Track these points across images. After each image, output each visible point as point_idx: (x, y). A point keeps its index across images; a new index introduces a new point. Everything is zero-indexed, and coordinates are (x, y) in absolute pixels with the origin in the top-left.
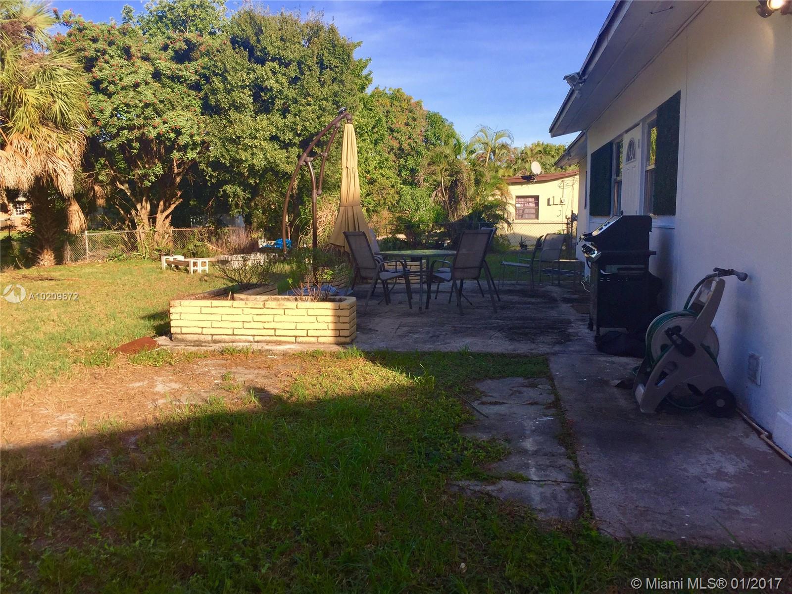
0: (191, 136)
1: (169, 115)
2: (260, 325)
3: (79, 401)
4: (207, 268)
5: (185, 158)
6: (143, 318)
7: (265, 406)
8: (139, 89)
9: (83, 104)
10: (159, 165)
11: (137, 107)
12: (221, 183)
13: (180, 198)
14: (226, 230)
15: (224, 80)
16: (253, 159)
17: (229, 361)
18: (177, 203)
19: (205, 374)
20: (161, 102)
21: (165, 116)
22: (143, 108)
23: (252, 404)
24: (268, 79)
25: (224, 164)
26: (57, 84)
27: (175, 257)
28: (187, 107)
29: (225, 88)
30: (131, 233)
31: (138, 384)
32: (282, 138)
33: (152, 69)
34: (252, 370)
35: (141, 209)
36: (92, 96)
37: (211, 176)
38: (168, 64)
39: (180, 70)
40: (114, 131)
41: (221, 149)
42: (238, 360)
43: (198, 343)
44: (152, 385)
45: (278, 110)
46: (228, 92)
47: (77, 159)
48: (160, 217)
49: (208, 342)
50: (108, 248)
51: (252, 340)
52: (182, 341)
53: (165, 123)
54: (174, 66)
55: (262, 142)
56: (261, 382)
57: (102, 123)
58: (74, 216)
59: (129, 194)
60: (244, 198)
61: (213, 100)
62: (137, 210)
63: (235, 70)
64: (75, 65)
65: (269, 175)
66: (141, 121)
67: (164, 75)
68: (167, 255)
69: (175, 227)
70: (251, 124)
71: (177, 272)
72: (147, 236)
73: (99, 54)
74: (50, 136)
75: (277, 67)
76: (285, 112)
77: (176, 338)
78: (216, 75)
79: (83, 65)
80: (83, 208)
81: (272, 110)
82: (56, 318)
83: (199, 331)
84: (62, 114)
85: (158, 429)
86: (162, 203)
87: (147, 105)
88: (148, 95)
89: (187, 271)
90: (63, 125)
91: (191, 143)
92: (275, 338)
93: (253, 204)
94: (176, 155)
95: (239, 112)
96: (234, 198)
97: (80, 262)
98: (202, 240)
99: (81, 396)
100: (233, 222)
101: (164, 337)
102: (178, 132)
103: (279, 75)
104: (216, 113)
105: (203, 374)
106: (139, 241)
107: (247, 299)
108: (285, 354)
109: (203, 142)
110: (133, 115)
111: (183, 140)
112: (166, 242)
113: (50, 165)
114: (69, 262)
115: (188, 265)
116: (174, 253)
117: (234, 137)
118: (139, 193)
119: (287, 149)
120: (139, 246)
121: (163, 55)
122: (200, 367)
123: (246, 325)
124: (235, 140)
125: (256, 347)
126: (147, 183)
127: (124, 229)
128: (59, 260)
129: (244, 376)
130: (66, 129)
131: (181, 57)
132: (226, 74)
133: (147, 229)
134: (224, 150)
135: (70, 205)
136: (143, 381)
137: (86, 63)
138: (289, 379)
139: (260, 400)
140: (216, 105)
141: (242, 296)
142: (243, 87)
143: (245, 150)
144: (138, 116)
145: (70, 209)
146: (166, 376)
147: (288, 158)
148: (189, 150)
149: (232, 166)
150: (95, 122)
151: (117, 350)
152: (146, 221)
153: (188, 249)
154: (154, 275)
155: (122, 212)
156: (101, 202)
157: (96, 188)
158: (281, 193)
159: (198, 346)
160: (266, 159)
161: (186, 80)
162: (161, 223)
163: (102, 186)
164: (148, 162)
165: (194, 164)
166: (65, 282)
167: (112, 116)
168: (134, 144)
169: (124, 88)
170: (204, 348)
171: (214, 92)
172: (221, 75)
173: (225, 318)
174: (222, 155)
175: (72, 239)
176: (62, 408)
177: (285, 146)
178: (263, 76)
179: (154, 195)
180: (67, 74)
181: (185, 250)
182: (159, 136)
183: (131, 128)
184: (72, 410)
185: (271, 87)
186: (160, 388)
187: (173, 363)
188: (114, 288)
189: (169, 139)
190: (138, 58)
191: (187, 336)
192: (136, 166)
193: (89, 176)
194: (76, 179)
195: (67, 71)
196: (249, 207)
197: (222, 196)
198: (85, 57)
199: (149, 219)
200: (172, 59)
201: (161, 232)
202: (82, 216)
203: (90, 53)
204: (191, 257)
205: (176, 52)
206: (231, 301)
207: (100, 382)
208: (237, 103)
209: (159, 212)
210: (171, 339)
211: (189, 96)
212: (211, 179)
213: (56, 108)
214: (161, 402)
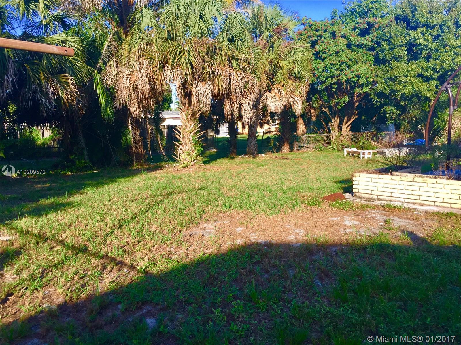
0: (367, 78)
1: (354, 68)
2: (410, 192)
3: (305, 223)
4: (371, 156)
5: (362, 92)
6: (335, 182)
7: (415, 243)
8: (339, 54)
9: (309, 66)
10: (347, 96)
11: (337, 64)
12: (382, 105)
13: (357, 115)
14: (383, 133)
15: (389, 42)
16: (404, 89)
17: (388, 212)
18: (355, 118)
19: (374, 218)
20: (351, 60)
21: (352, 68)
22: (340, 65)
23: (406, 241)
24: (419, 38)
25: (385, 94)
26: (298, 56)
27: (352, 149)
28: (365, 62)
29: (390, 48)
30: (328, 135)
31: (335, 219)
32: (426, 75)
33: (347, 42)
34: (404, 220)
35: (334, 122)
36: (313, 61)
37: (377, 102)
38: (356, 38)
39: (363, 41)
40: (324, 79)
41: (384, 85)
42: (394, 213)
43: (369, 200)
44: (343, 221)
45: (423, 58)
46: (392, 49)
47: (304, 96)
48: (344, 126)
49: (375, 199)
50: (316, 143)
51: (404, 201)
52: (359, 197)
53: (352, 72)
54: (359, 38)
55: (411, 79)
56: (411, 228)
57: (317, 76)
58: (300, 126)
59: (328, 114)
60: (396, 114)
61: (382, 56)
62: (332, 122)
63: (397, 36)
64: (307, 45)
65: (415, 99)
66: (339, 72)
67: (353, 44)
68: (346, 148)
69: (353, 132)
70: (405, 68)
71: (353, 158)
72: (337, 137)
73: (319, 38)
74: (292, 85)
75: (425, 30)
76: (428, 58)
77: (356, 195)
78: (384, 40)
79: (310, 45)
80: (304, 122)
81: (419, 58)
82: (291, 178)
83: (370, 192)
84: (299, 72)
85: (347, 246)
86: (346, 118)
87: (342, 63)
88: (343, 57)
89: (359, 157)
90: (298, 78)
91: (366, 82)
92: (419, 202)
93: (402, 117)
94: (357, 90)
95: (398, 61)
96: (390, 114)
97: (301, 151)
98: (368, 140)
99: (306, 221)
100: (387, 129)
101: (348, 194)
102: (359, 77)
103: (426, 35)
104: (382, 63)
105: (372, 218)
106: (332, 140)
107: (401, 175)
108: (426, 212)
109: (373, 81)
110: (334, 70)
111: (361, 81)
112: (346, 141)
113: (291, 100)
114: (296, 150)
115: (359, 154)
116: (351, 147)
117: (393, 77)
118: (334, 113)
119: (428, 82)
120: (332, 142)
121: (354, 33)
122: (371, 214)
123: (400, 191)
124: (393, 78)
125: (406, 205)
126: (339, 107)
127: (324, 133)
128: (291, 149)
129: (398, 222)
130: (300, 80)
131: (364, 33)
132: (391, 39)
133: (337, 133)
134: (386, 85)
135: (299, 120)
136: (337, 217)
137: (312, 43)
138: (431, 228)
139: (412, 239)
140: (383, 58)
141: (397, 173)
142: (401, 46)
143: (400, 84)
144: (336, 70)
145: (298, 122)
146: (351, 216)
147: (428, 87)
148: (365, 87)
149: (390, 95)
150: (314, 75)
151: (324, 198)
152: (336, 128)
153: (359, 145)
154: (340, 159)
155: (324, 124)
156: (314, 118)
157: (312, 111)
158: (422, 110)
159: (368, 201)
160: (413, 89)
161: (366, 46)
162: (344, 129)
163: (315, 110)
164: (340, 96)
165: (367, 94)
166: (294, 160)
167: (323, 71)
168: (334, 86)
169: (330, 55)
170: (373, 203)
171: (382, 51)
172: (388, 40)
173: (386, 185)
174: (385, 88)
175: (298, 138)
176: (297, 226)
177: (427, 80)
178: (415, 37)
179: (342, 114)
180: (302, 51)
181: (357, 145)
182: (348, 80)
183: (332, 77)
184: (302, 228)
185: (420, 43)
186: (347, 222)
187: (354, 210)
188: (319, 165)
189: (353, 81)
190: (339, 37)
191: (362, 194)
192: (333, 97)
193: (309, 105)
194: (302, 107)
195: (302, 49)
196: (399, 119)
197: (382, 113)
198: (312, 41)
199: (338, 127)
200: (358, 35)
201: (344, 135)
202: (304, 126)
203: (314, 38)
204: (360, 149)
205: (361, 30)
206: (391, 176)
207: (315, 215)
208: (397, 56)
209: (344, 123)
210: (352, 195)
211: (367, 55)
212: (376, 103)
213: (296, 69)
214: (348, 231)
